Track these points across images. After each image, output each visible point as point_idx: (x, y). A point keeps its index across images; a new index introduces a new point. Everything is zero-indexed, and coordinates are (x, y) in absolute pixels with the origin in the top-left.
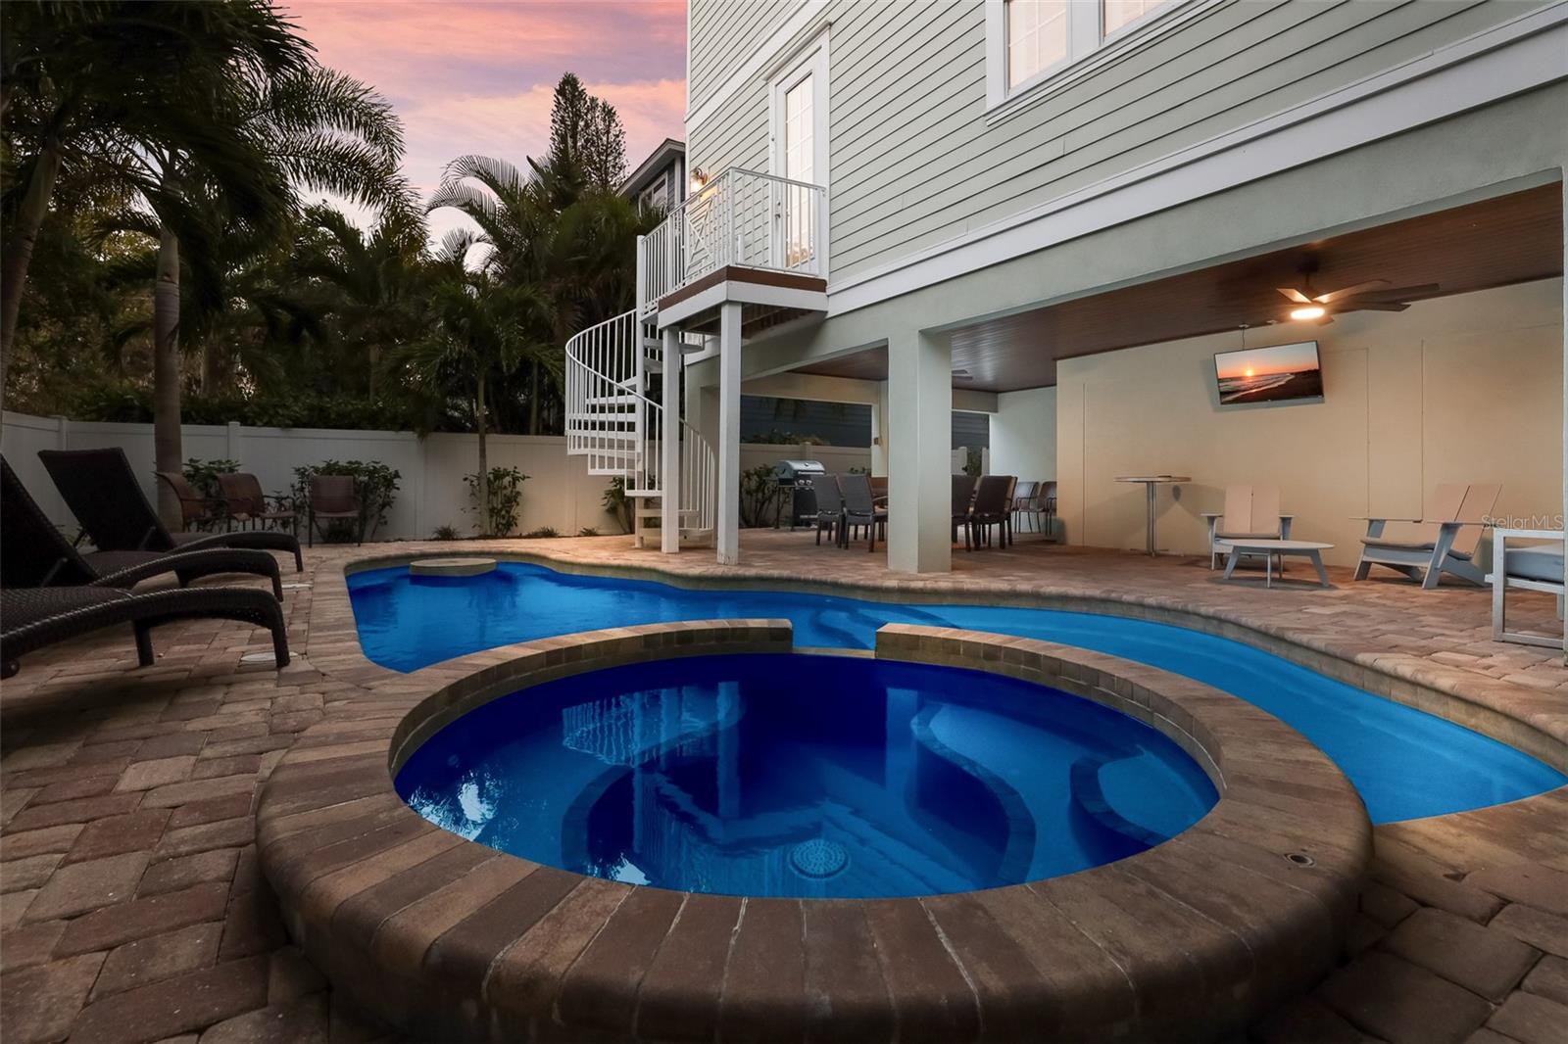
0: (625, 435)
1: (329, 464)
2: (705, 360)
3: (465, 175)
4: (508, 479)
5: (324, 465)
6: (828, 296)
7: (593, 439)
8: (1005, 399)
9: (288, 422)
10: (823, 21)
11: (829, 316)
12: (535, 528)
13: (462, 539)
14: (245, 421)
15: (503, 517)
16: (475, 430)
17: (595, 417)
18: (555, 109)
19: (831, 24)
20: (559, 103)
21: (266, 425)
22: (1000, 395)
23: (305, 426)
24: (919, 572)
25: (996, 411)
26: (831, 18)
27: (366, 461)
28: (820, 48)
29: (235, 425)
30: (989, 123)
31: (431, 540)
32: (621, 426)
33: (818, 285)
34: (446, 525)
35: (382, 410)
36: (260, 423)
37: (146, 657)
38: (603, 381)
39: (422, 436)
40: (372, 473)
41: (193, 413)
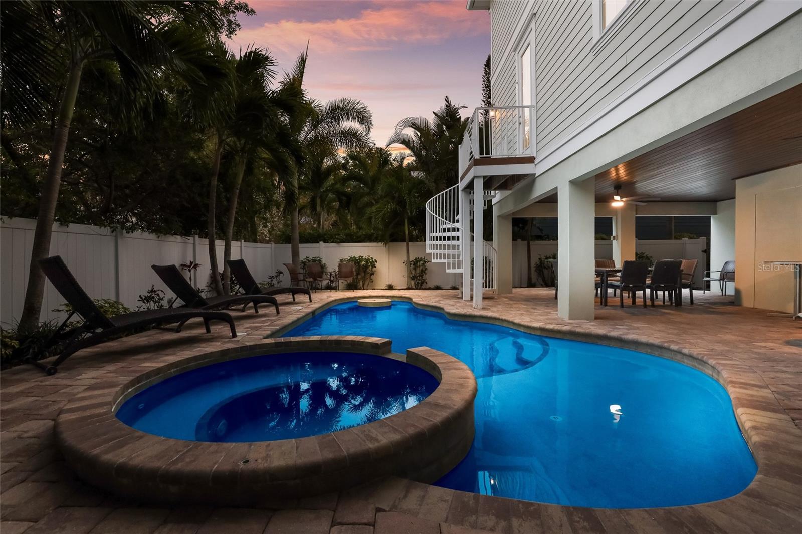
0: (455, 243)
1: (351, 258)
2: (497, 202)
3: (404, 127)
4: (421, 262)
5: (349, 258)
6: (536, 165)
7: (440, 245)
8: (721, 205)
9: (338, 241)
10: (530, 13)
11: (536, 176)
12: (432, 286)
13: (396, 289)
14: (325, 241)
15: (419, 280)
16: (403, 241)
17: (445, 234)
18: (484, 74)
19: (535, 14)
20: (486, 71)
21: (332, 242)
22: (718, 203)
23: (344, 242)
24: (569, 319)
25: (715, 213)
26: (535, 11)
27: (365, 256)
28: (532, 29)
29: (321, 243)
30: (594, 53)
31: (384, 289)
32: (453, 238)
33: (531, 160)
34: (390, 283)
35: (373, 234)
36: (329, 242)
37: (208, 331)
38: (436, 218)
39: (386, 244)
40: (367, 261)
41: (309, 239)
